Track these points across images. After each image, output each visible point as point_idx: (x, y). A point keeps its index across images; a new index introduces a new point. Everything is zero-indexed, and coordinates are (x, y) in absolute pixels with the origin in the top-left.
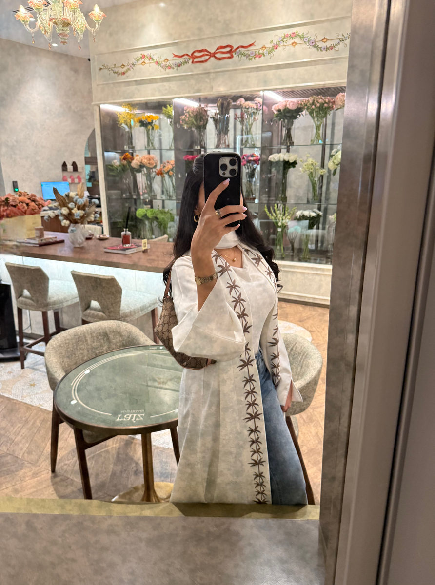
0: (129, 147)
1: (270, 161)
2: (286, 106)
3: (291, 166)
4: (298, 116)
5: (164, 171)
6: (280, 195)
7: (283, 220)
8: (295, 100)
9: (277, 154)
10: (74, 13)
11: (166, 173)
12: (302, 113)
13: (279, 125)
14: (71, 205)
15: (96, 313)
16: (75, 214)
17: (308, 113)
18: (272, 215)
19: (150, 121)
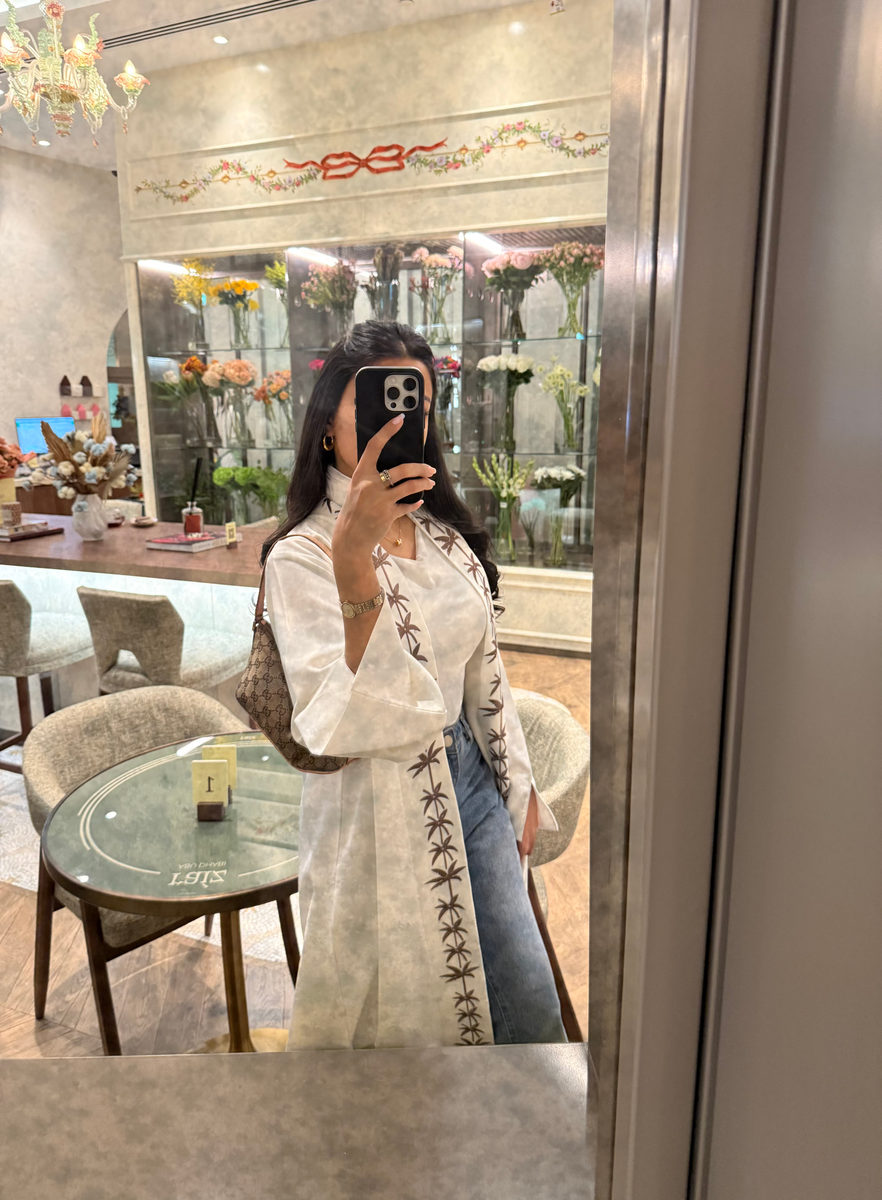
0: (197, 345)
1: (480, 370)
2: (509, 262)
3: (522, 380)
4: (534, 283)
5: (270, 391)
6: (502, 438)
7: (509, 486)
8: (527, 251)
9: (493, 357)
10: (85, 74)
11: (274, 396)
12: (541, 275)
13: (496, 299)
14: (78, 457)
15: (129, 676)
16: (86, 474)
17: (552, 276)
18: (488, 477)
19: (239, 292)
